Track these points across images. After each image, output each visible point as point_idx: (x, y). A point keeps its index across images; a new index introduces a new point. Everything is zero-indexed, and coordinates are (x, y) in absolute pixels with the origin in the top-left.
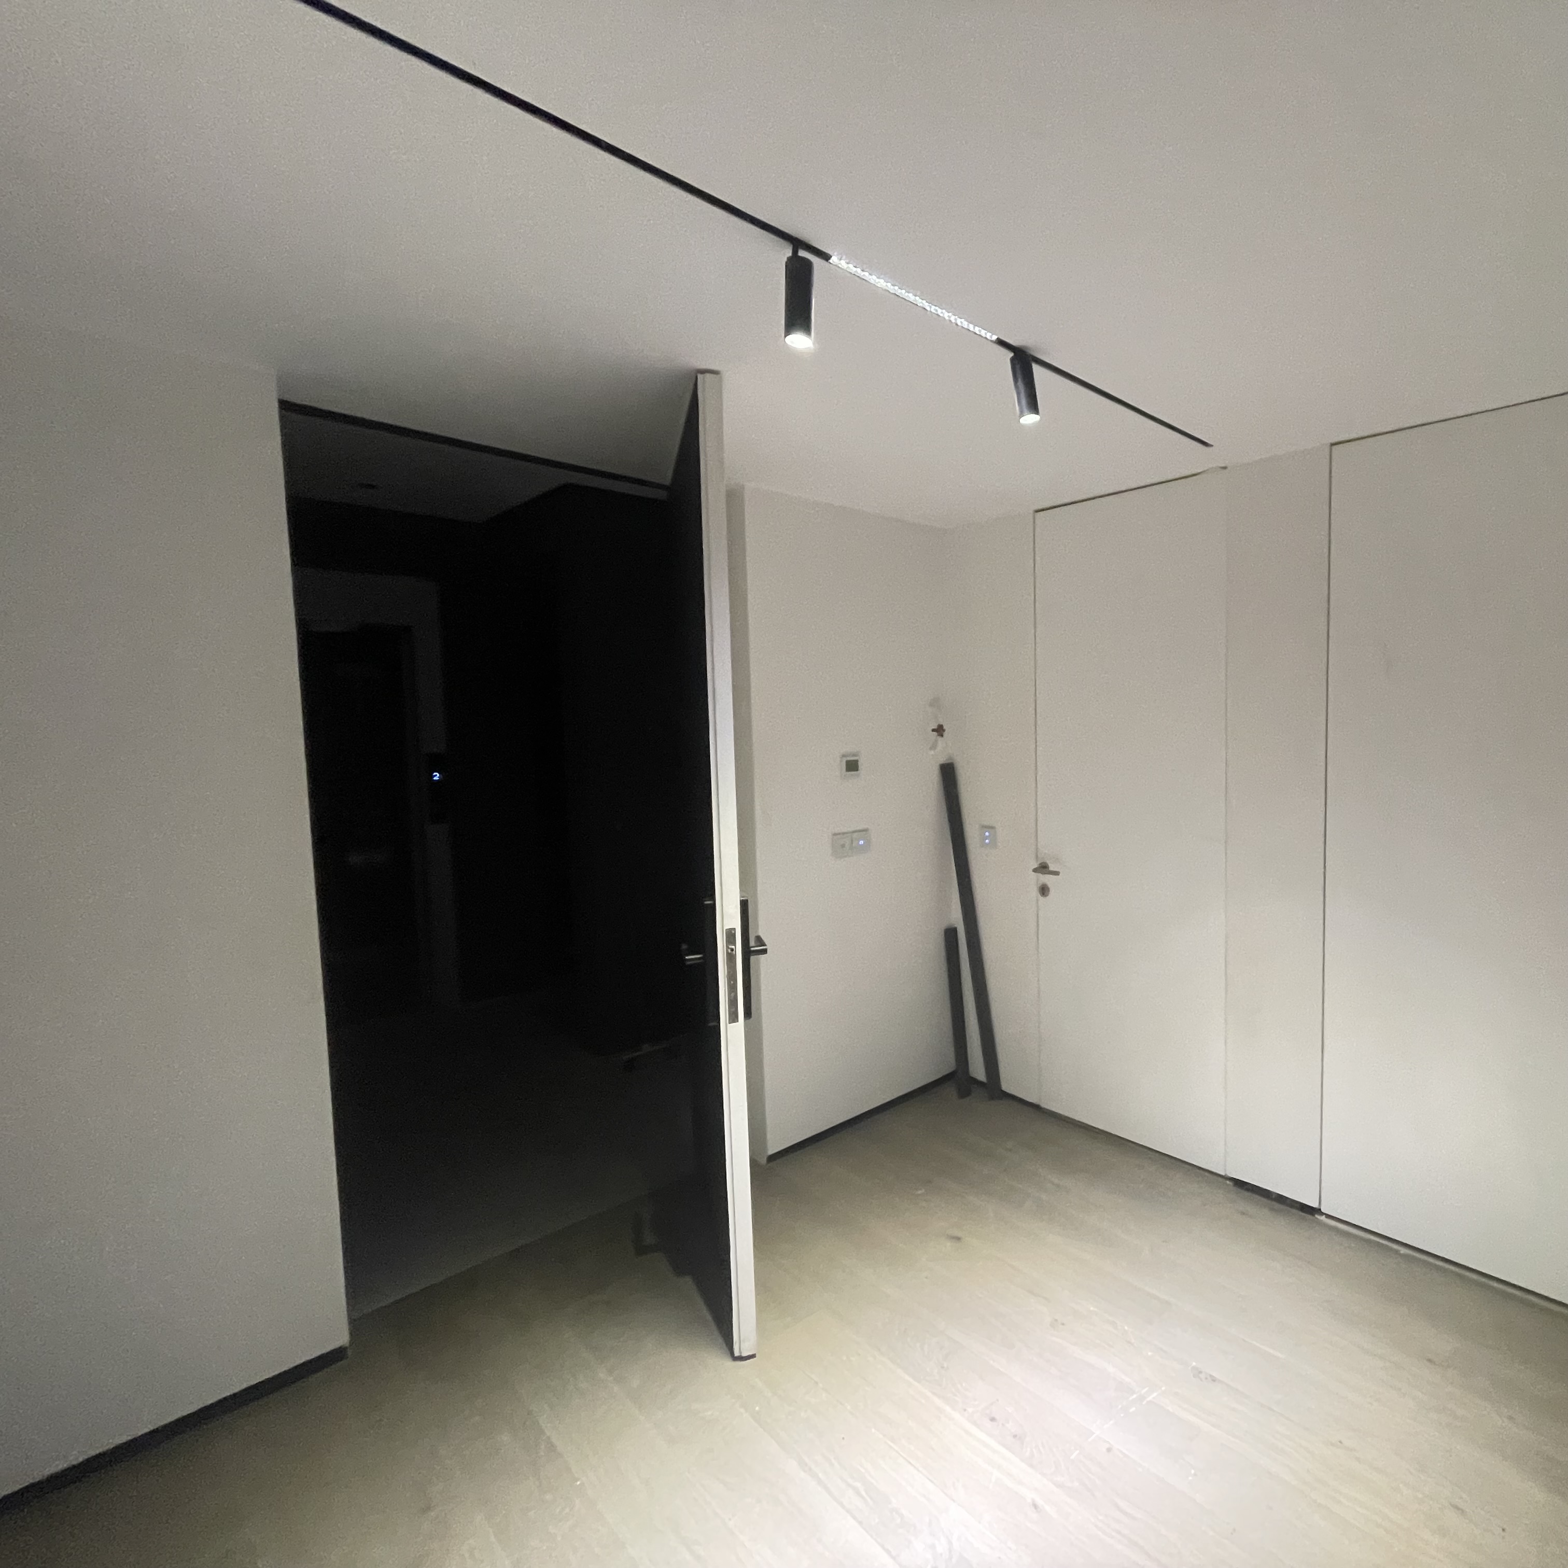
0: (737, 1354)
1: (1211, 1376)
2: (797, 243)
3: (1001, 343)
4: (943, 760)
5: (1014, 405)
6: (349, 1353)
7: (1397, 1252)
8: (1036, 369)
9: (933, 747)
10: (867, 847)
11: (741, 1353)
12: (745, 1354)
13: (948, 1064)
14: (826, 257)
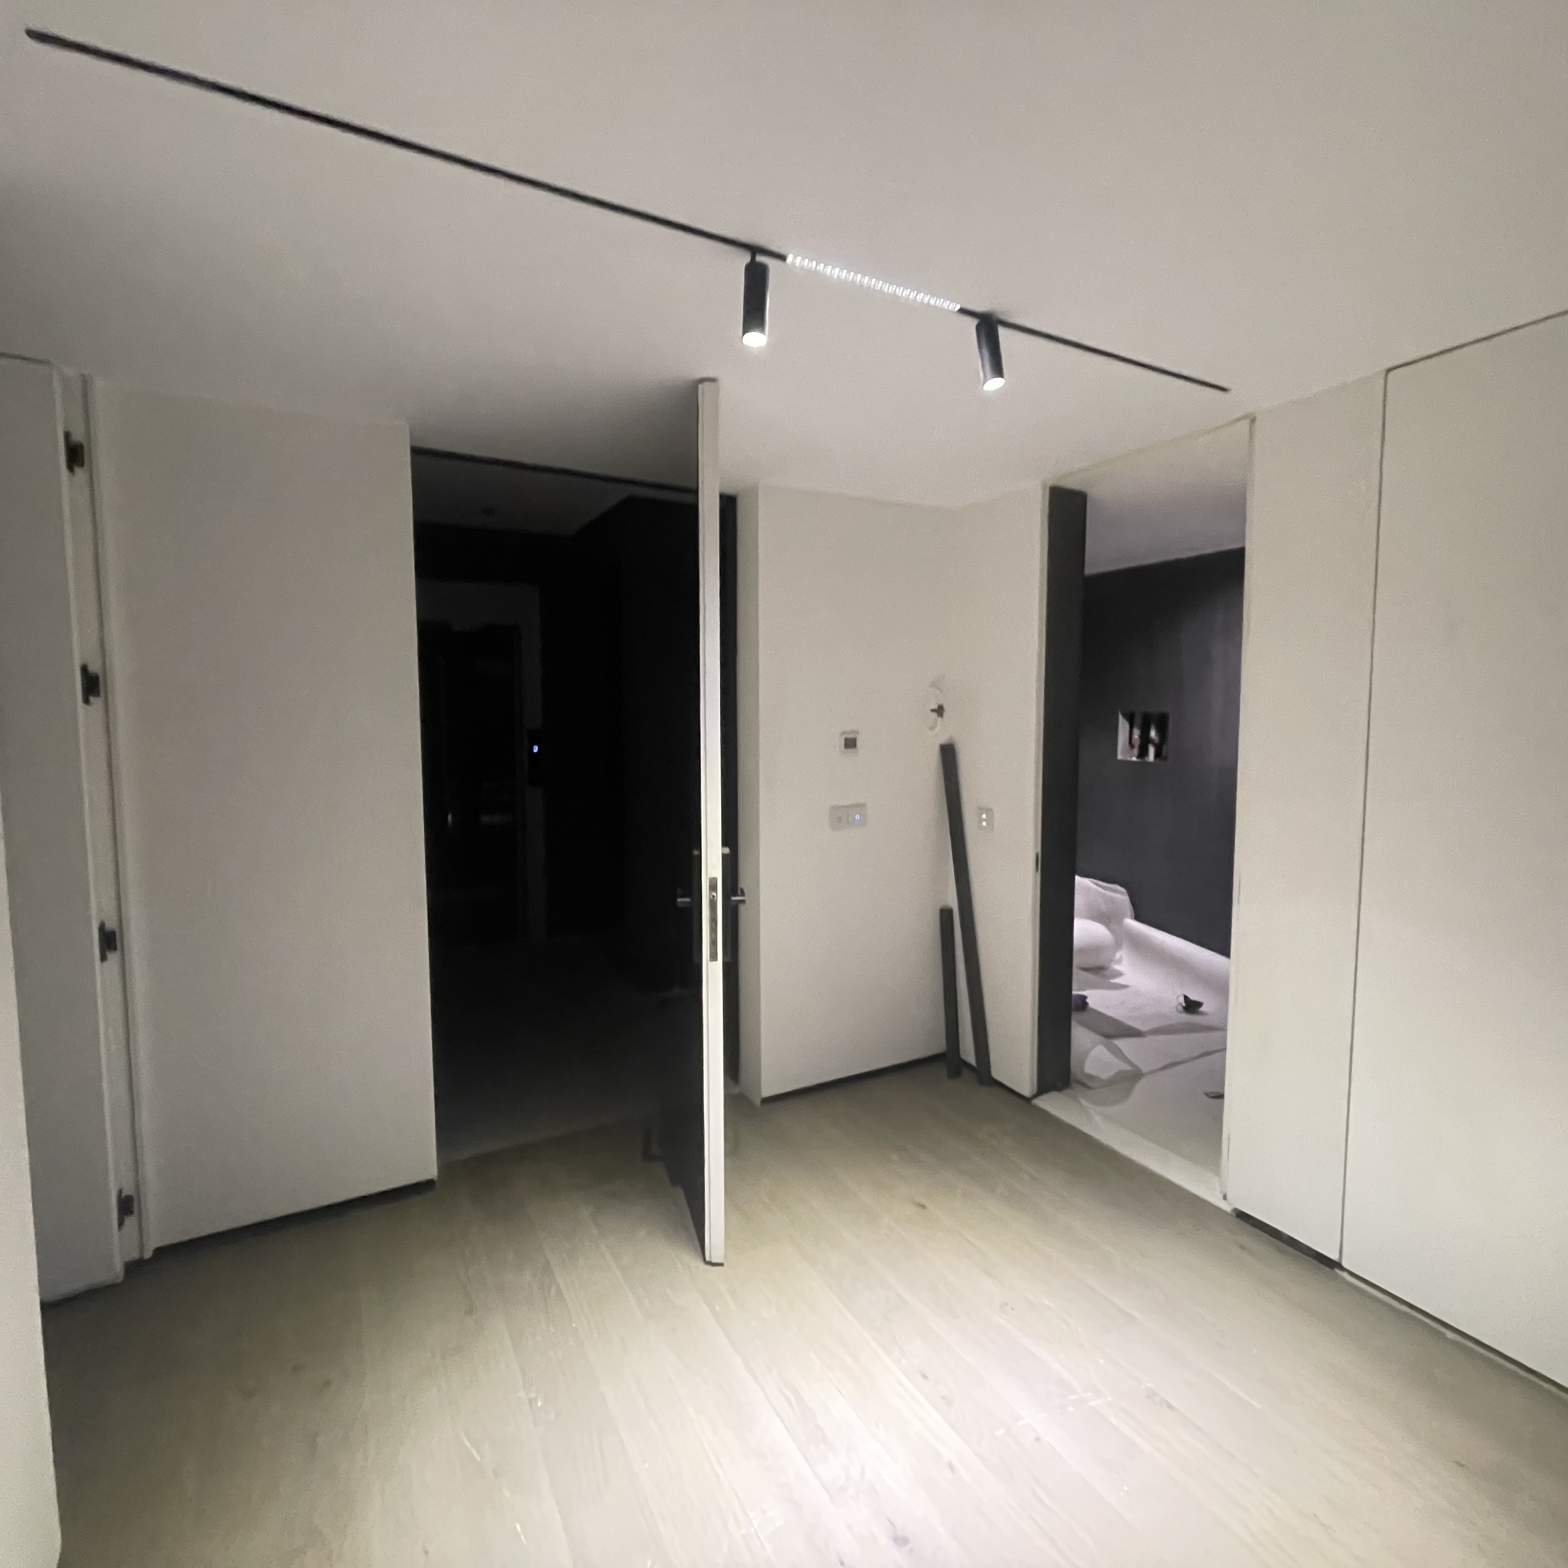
0: (708, 1259)
1: (1168, 1403)
2: (754, 250)
3: (963, 311)
4: (943, 740)
5: (978, 372)
6: (437, 1185)
7: (1442, 1335)
8: (1002, 332)
9: (932, 728)
10: (863, 822)
11: (710, 1258)
12: (714, 1261)
13: (939, 1045)
14: (783, 258)
